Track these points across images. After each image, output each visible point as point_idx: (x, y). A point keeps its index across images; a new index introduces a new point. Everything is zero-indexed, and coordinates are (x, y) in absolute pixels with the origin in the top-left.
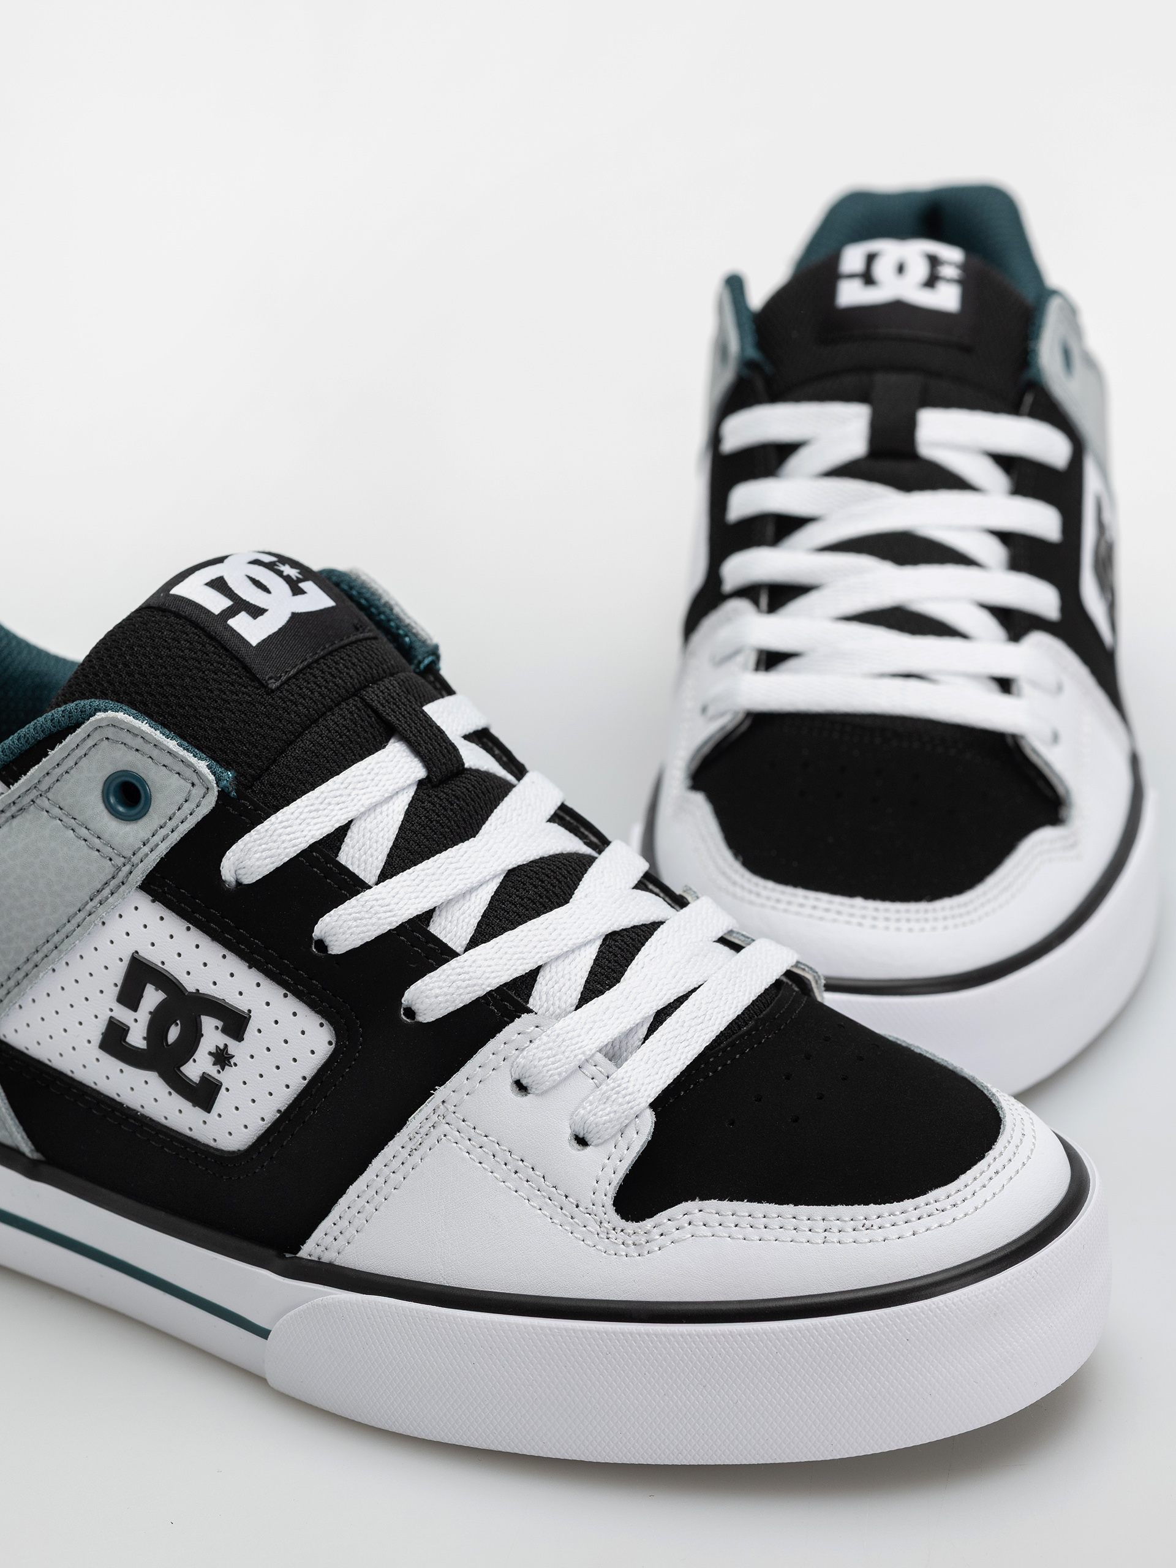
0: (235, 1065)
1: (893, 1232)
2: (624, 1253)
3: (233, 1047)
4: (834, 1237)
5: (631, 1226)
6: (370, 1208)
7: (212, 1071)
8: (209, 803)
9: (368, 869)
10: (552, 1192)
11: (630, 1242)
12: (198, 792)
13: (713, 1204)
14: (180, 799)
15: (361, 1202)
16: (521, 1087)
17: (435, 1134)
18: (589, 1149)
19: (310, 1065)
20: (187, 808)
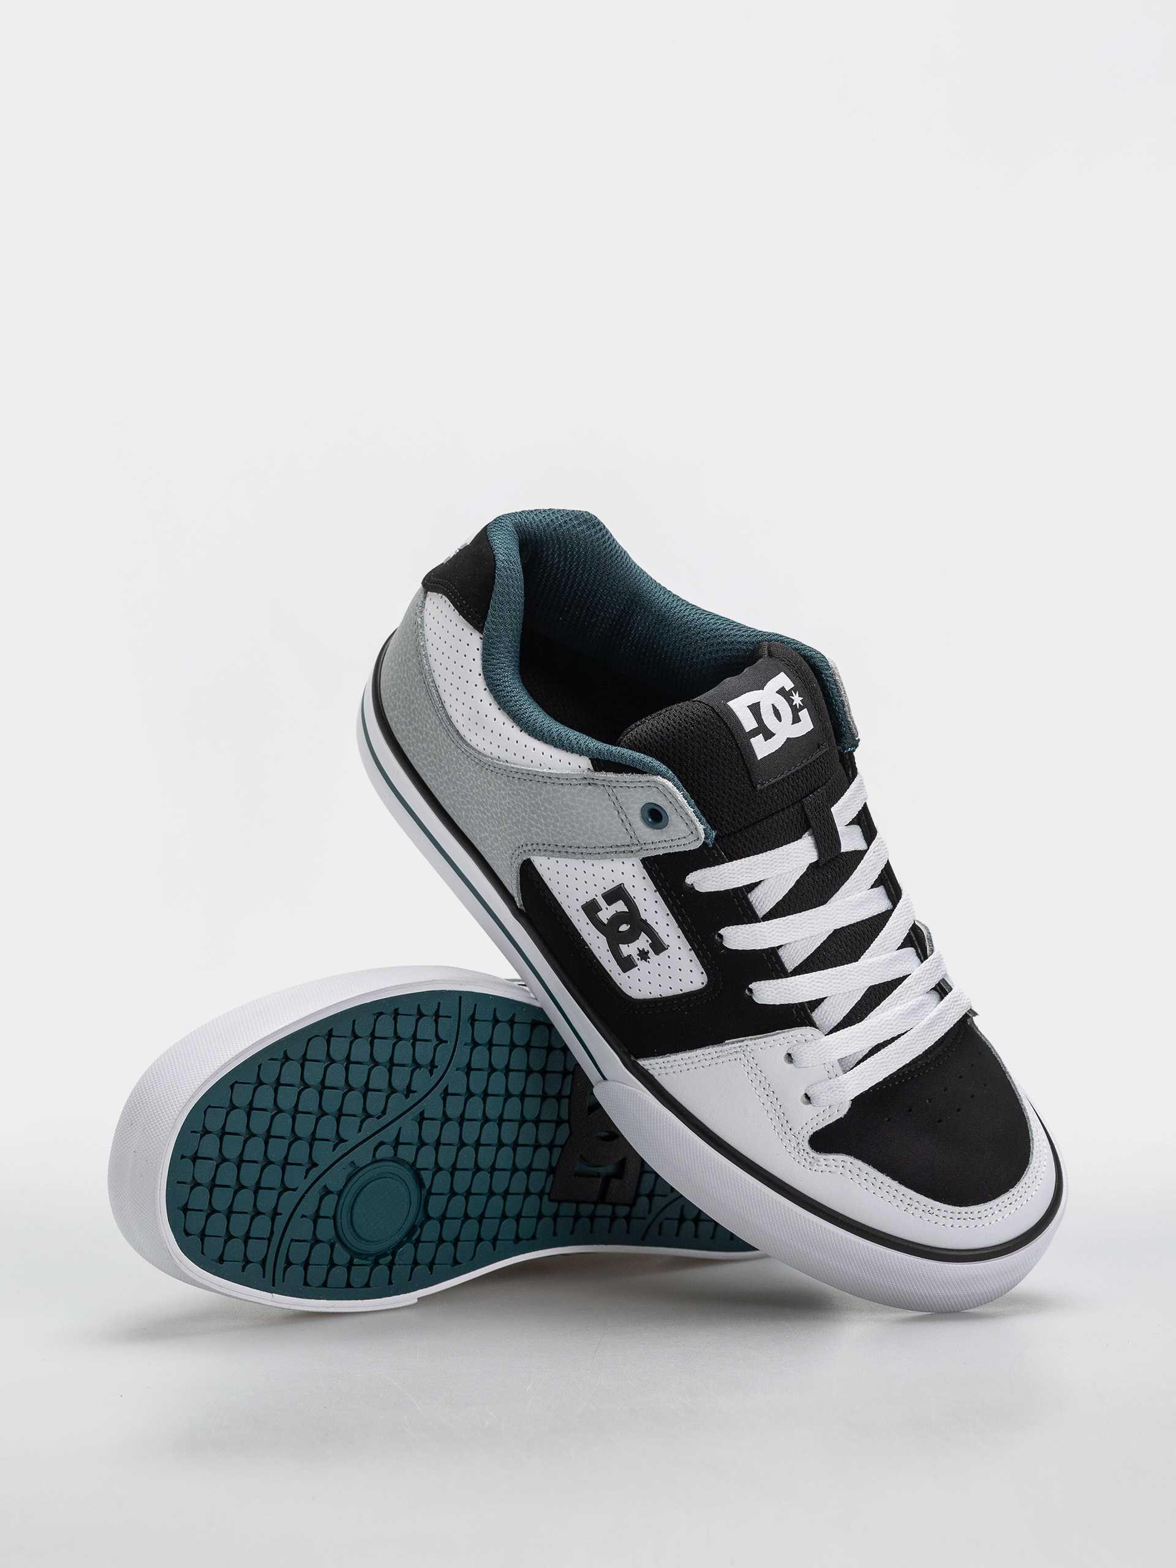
0: (649, 962)
1: (942, 1221)
2: (803, 1164)
3: (651, 954)
4: (911, 1210)
5: (813, 1153)
6: (686, 1067)
7: (636, 957)
8: (696, 845)
9: (762, 909)
10: (781, 1115)
11: (809, 1161)
12: (692, 838)
13: (859, 1163)
14: (681, 835)
15: (682, 1062)
16: (789, 1057)
17: (735, 1056)
18: (810, 1106)
19: (688, 988)
20: (683, 841)
